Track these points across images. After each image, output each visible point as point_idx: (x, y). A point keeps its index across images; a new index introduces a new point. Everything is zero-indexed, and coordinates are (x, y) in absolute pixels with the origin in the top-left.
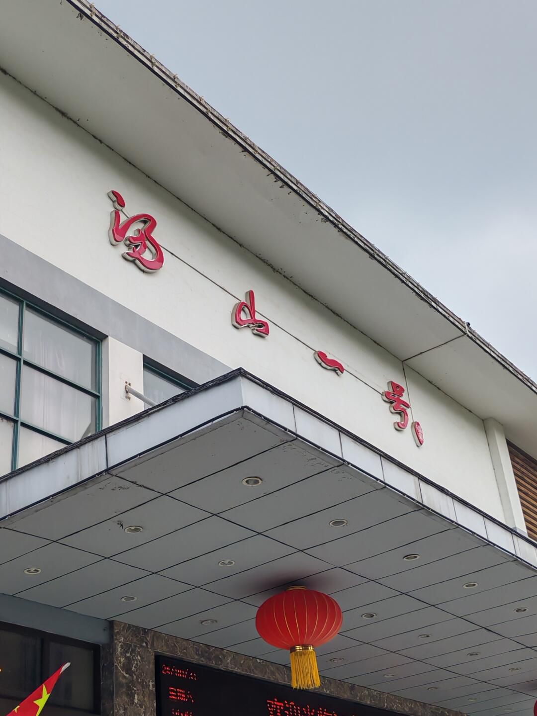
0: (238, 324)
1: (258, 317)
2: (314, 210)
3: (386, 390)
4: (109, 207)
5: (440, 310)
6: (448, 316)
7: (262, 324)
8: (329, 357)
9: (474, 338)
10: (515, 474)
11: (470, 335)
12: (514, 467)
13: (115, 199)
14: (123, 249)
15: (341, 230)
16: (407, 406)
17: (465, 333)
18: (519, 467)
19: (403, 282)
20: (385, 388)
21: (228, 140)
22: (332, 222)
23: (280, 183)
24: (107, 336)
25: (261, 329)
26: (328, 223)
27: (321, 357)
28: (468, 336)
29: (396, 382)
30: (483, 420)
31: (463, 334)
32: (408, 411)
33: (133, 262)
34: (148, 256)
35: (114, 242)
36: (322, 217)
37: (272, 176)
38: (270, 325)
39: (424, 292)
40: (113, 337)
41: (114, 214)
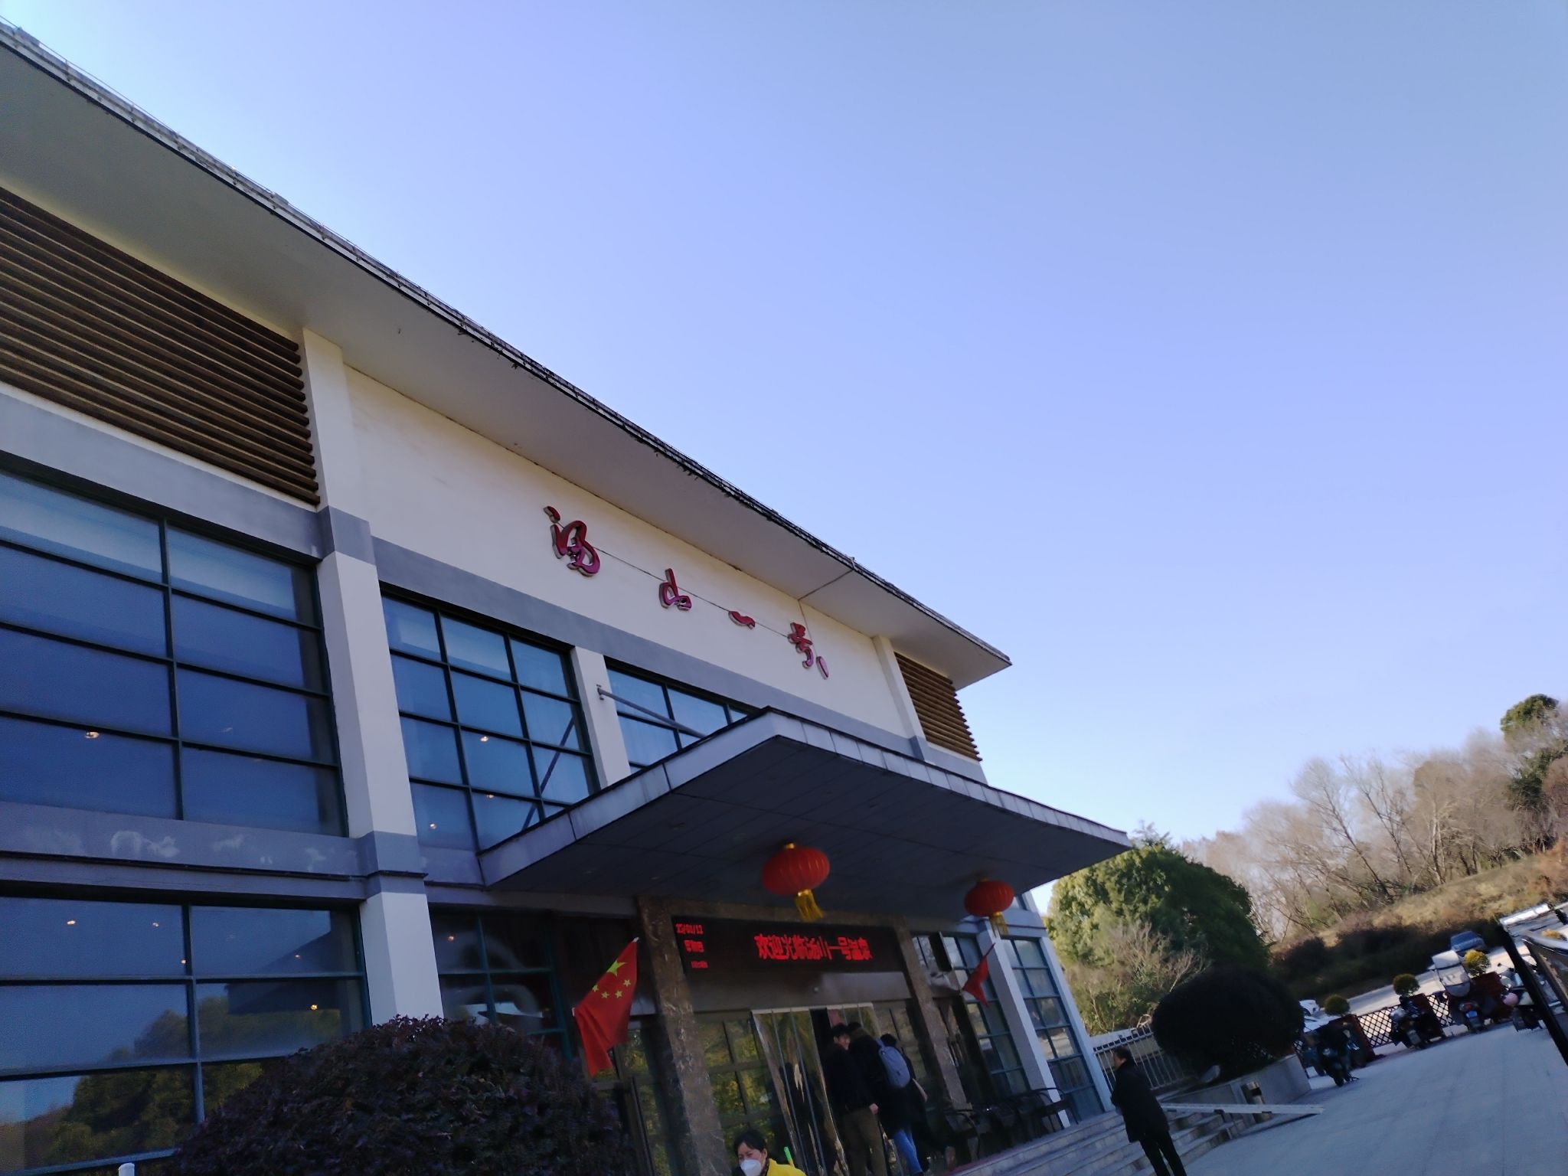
0: (666, 603)
1: (681, 593)
2: (717, 489)
3: (791, 632)
4: (548, 523)
5: (830, 553)
6: (838, 557)
7: (686, 599)
8: (743, 614)
9: (861, 571)
10: (907, 683)
11: (857, 569)
12: (904, 676)
13: (551, 514)
14: (567, 559)
15: (742, 501)
16: (810, 643)
17: (853, 569)
18: (908, 675)
19: (797, 535)
20: (789, 631)
21: (642, 445)
22: (734, 496)
23: (688, 472)
24: (574, 647)
25: (685, 603)
26: (730, 498)
27: (735, 616)
28: (856, 571)
29: (797, 623)
30: (872, 638)
31: (850, 569)
32: (811, 647)
33: (578, 569)
34: (586, 561)
35: (560, 556)
36: (725, 493)
37: (681, 467)
38: (691, 598)
39: (815, 539)
40: (579, 646)
41: (553, 528)
